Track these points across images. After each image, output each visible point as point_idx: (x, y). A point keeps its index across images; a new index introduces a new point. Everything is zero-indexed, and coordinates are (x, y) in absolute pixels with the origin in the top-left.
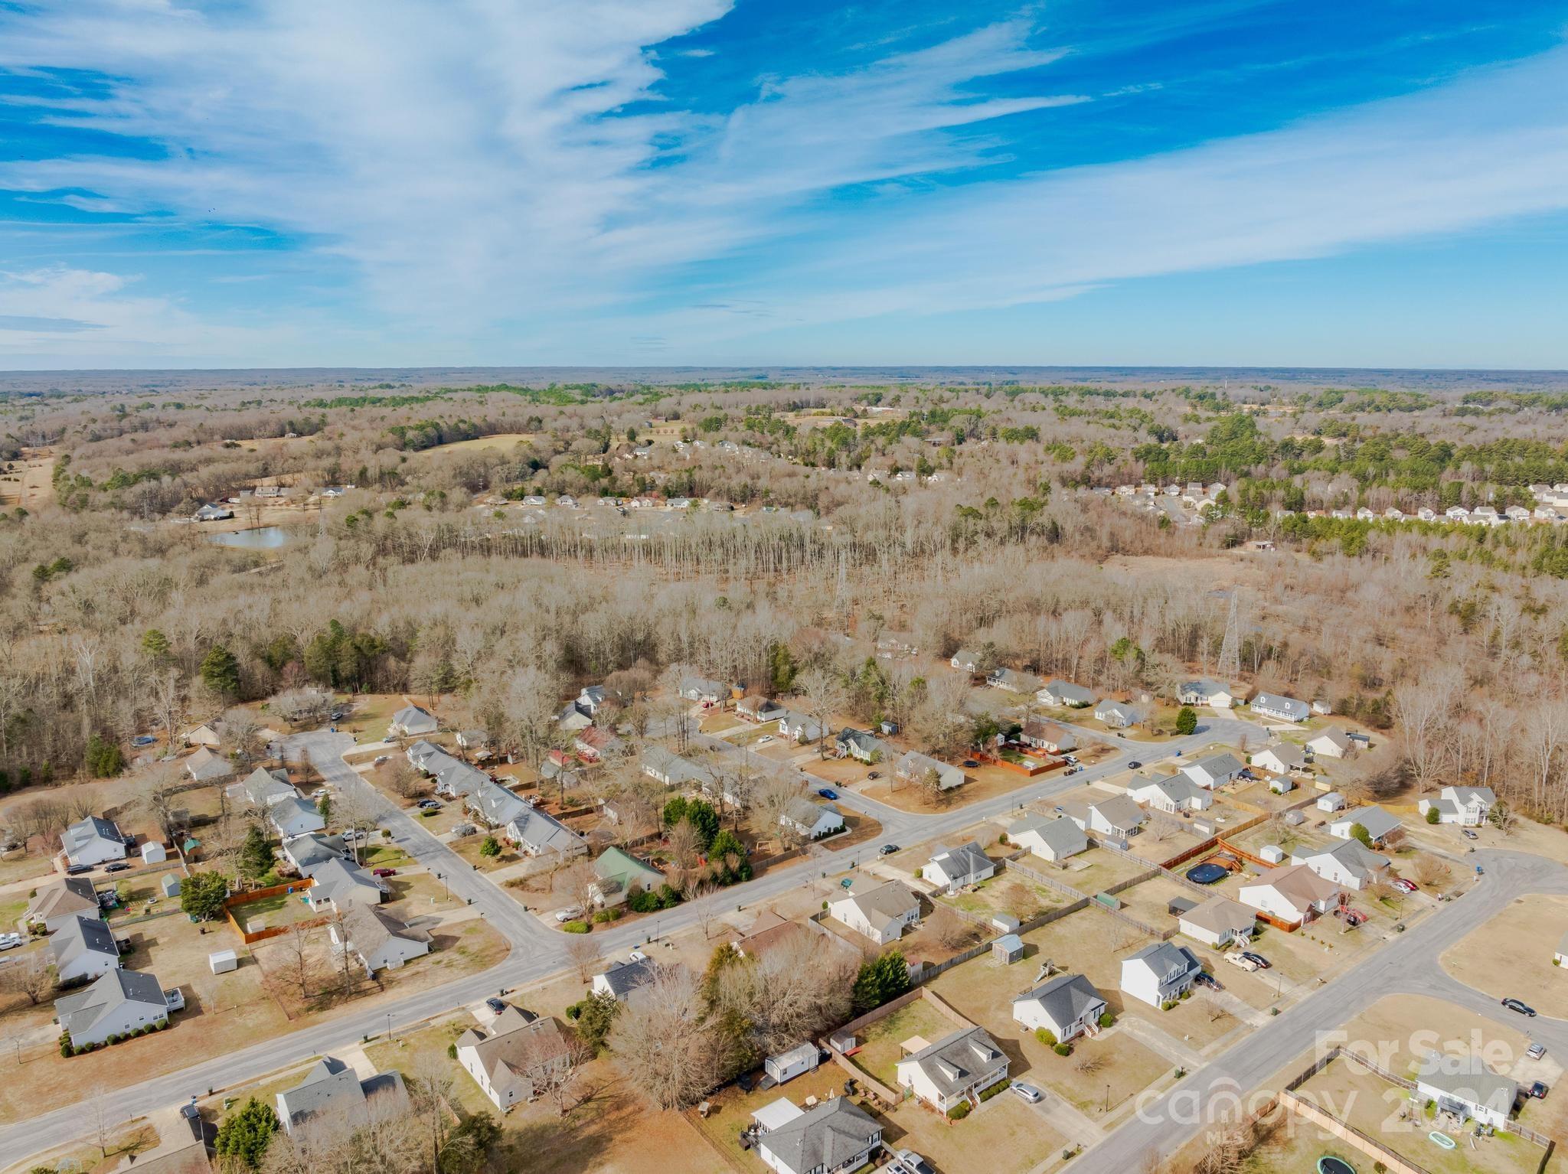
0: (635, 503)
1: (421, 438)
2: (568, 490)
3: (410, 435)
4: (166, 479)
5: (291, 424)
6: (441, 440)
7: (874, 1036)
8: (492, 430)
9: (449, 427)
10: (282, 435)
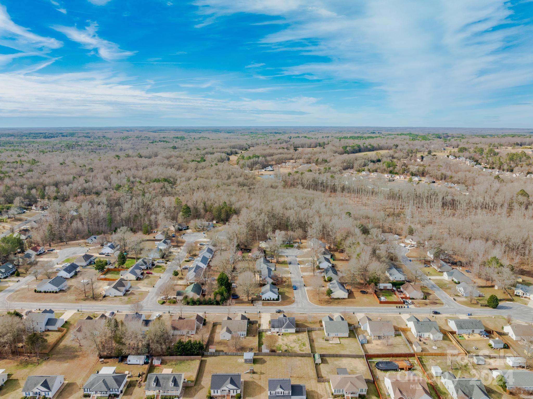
0: (397, 177)
1: (351, 150)
2: (378, 170)
3: (348, 149)
4: (261, 158)
5: (319, 143)
6: (360, 151)
7: (170, 364)
8: (381, 148)
9: (364, 147)
10: (316, 147)
